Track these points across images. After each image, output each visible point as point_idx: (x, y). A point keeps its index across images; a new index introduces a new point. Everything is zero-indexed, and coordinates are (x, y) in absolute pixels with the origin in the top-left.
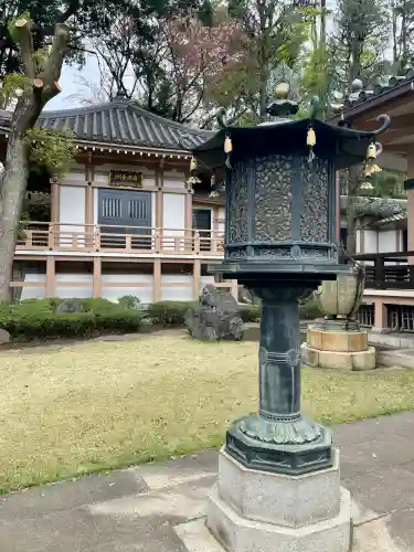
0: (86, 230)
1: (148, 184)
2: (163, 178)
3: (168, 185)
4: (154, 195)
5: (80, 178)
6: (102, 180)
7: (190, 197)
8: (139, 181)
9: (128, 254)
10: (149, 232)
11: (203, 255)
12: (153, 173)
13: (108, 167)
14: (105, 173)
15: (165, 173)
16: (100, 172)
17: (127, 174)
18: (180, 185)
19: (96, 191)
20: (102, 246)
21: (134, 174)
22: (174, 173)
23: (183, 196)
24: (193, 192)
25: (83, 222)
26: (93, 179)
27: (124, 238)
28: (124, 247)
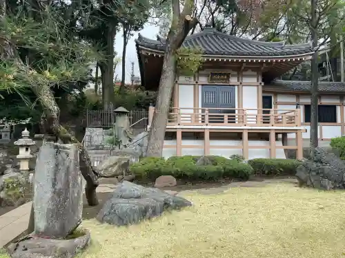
0: (195, 112)
1: (233, 80)
2: (243, 76)
3: (246, 80)
4: (236, 87)
6: (203, 79)
7: (260, 87)
8: (228, 77)
10: (234, 112)
11: (276, 126)
12: (236, 73)
13: (209, 71)
14: (207, 76)
15: (244, 73)
16: (202, 75)
17: (220, 74)
18: (254, 80)
19: (200, 87)
20: (210, 122)
21: (224, 74)
22: (249, 72)
23: (256, 87)
24: (263, 84)
25: (192, 107)
26: (199, 79)
27: (223, 116)
28: (223, 122)
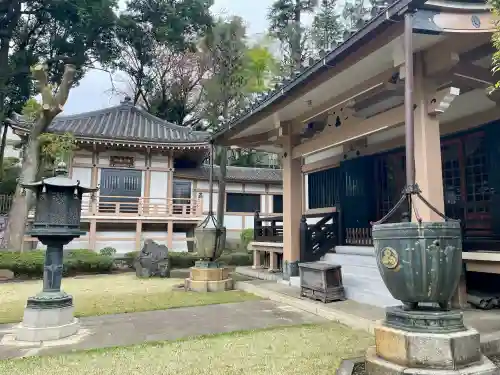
1: (139, 164)
2: (151, 160)
3: (154, 165)
4: (143, 173)
5: (89, 161)
6: (104, 162)
7: (171, 174)
8: (132, 163)
9: (117, 216)
10: (137, 201)
11: (176, 217)
12: (143, 157)
13: (108, 153)
15: (153, 157)
16: (103, 157)
17: (123, 158)
18: (164, 165)
19: (100, 171)
20: (100, 211)
21: (127, 158)
22: (160, 157)
23: (166, 173)
24: (173, 170)
26: (98, 162)
27: (115, 205)
28: (114, 212)
